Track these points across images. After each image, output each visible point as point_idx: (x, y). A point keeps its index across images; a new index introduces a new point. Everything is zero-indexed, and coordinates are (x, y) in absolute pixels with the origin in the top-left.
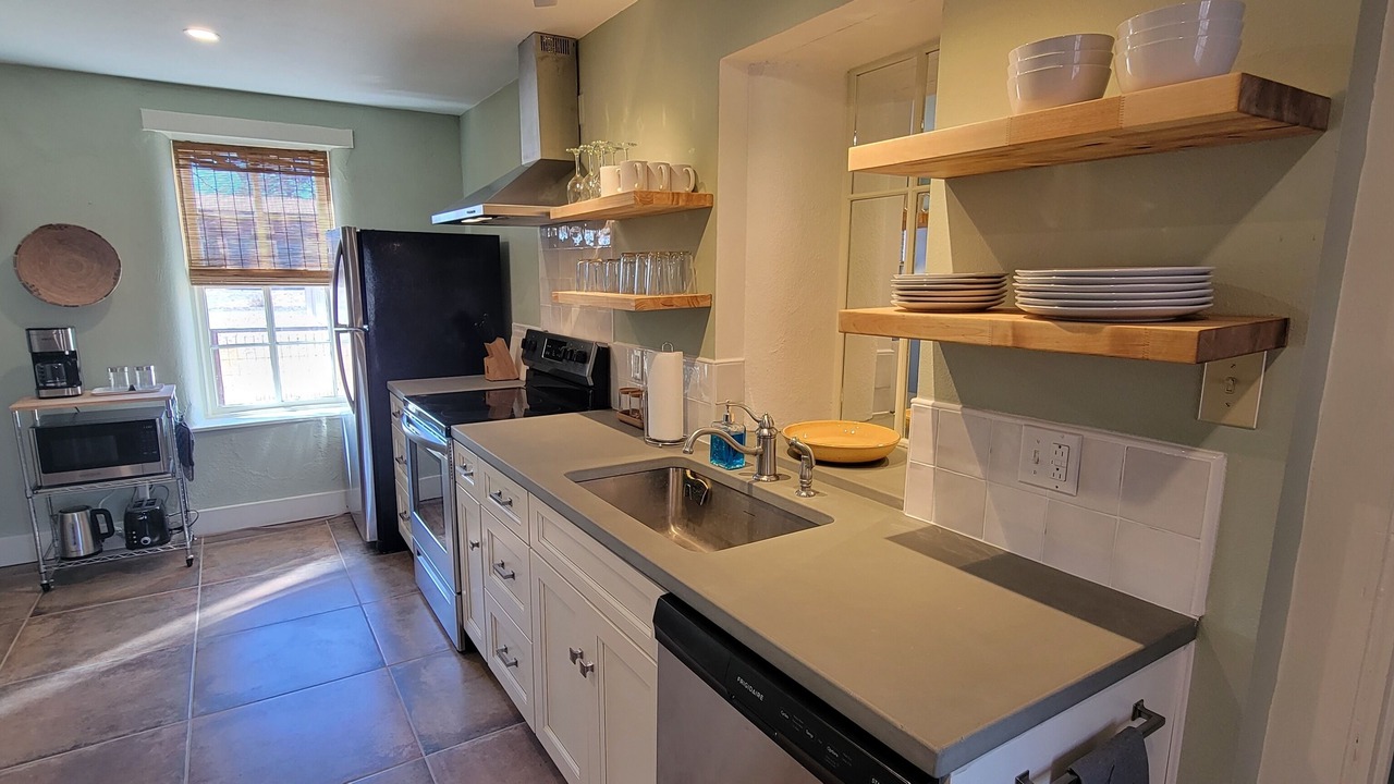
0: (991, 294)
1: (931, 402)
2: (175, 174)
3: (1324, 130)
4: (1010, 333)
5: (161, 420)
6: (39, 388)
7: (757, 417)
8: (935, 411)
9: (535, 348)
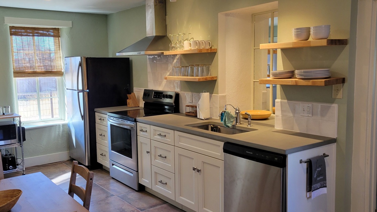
0: (291, 75)
1: (280, 100)
2: (10, 38)
3: (347, 44)
4: (295, 82)
5: (17, 124)
7: (235, 108)
8: (281, 102)
9: (149, 95)
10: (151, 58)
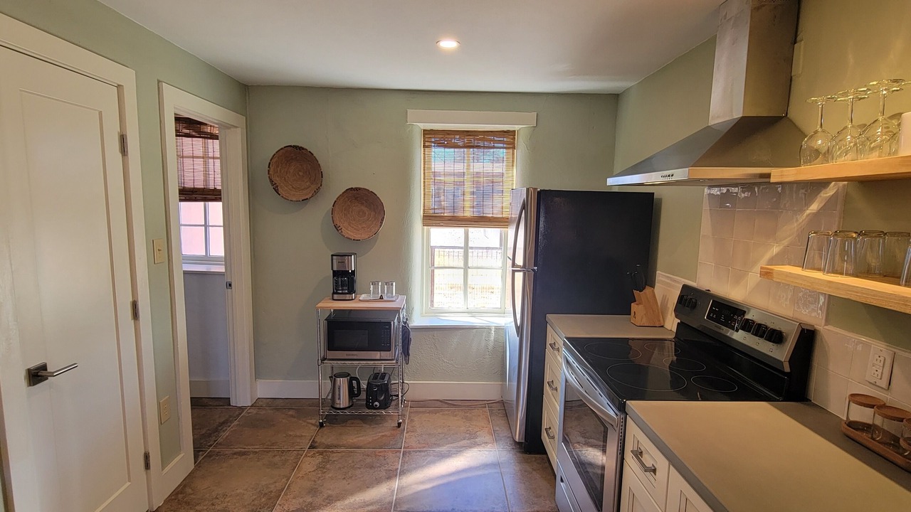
2: (422, 152)
5: (394, 323)
6: (334, 293)
9: (694, 306)
10: (718, 193)
